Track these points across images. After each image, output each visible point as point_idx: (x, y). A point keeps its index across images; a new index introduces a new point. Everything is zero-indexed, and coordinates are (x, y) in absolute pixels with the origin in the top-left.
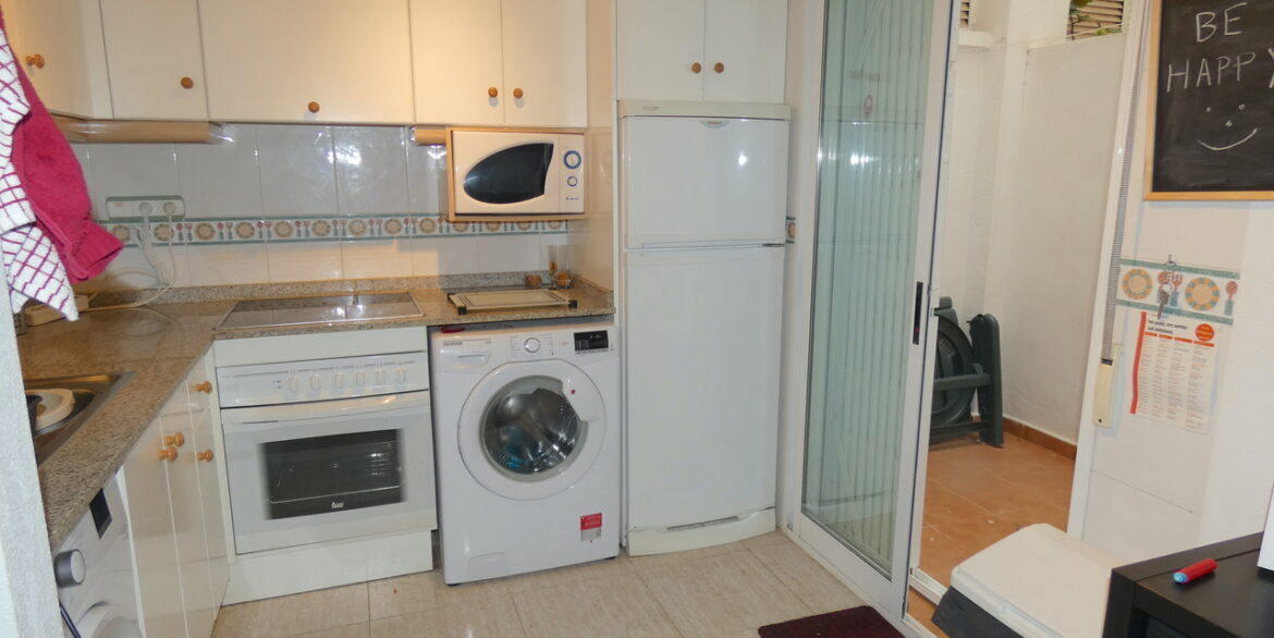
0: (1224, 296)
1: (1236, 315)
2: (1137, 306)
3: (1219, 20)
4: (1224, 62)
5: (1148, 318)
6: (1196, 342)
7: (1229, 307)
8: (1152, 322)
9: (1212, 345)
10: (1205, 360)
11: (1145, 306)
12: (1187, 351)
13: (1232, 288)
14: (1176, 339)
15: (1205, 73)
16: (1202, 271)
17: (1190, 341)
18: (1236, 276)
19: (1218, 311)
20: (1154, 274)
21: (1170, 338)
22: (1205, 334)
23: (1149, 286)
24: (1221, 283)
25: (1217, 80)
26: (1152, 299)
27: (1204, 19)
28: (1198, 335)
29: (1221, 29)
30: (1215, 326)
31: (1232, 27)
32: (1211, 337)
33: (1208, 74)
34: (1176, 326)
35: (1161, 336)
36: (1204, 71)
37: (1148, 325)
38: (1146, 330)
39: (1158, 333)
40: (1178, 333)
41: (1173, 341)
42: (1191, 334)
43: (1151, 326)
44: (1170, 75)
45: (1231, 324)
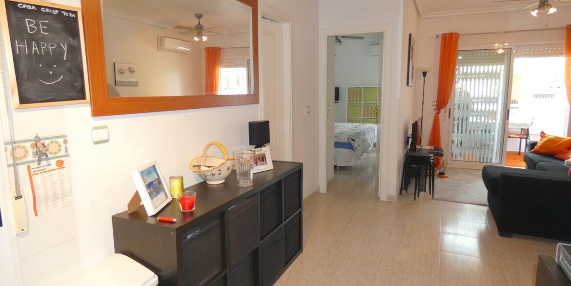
0: (63, 146)
1: (70, 152)
2: (23, 163)
3: (37, 25)
4: (44, 45)
5: (32, 167)
6: (57, 169)
7: (66, 149)
8: (34, 168)
9: (64, 167)
10: (63, 175)
11: (27, 162)
12: (54, 174)
13: (65, 142)
14: (48, 171)
15: (35, 48)
16: (51, 138)
17: (54, 170)
18: (65, 136)
19: (63, 152)
20: (28, 145)
21: (45, 172)
22: (60, 164)
23: (26, 152)
24: (61, 141)
25: (41, 52)
26: (30, 157)
27: (30, 23)
28: (57, 166)
29: (39, 30)
30: (63, 159)
31: (44, 30)
32: (63, 164)
33: (37, 49)
34: (46, 166)
35: (40, 173)
36: (35, 47)
37: (32, 171)
38: (32, 173)
39: (39, 172)
40: (48, 168)
41: (47, 173)
42: (54, 166)
43: (34, 170)
44: (17, 45)
45: (69, 156)
